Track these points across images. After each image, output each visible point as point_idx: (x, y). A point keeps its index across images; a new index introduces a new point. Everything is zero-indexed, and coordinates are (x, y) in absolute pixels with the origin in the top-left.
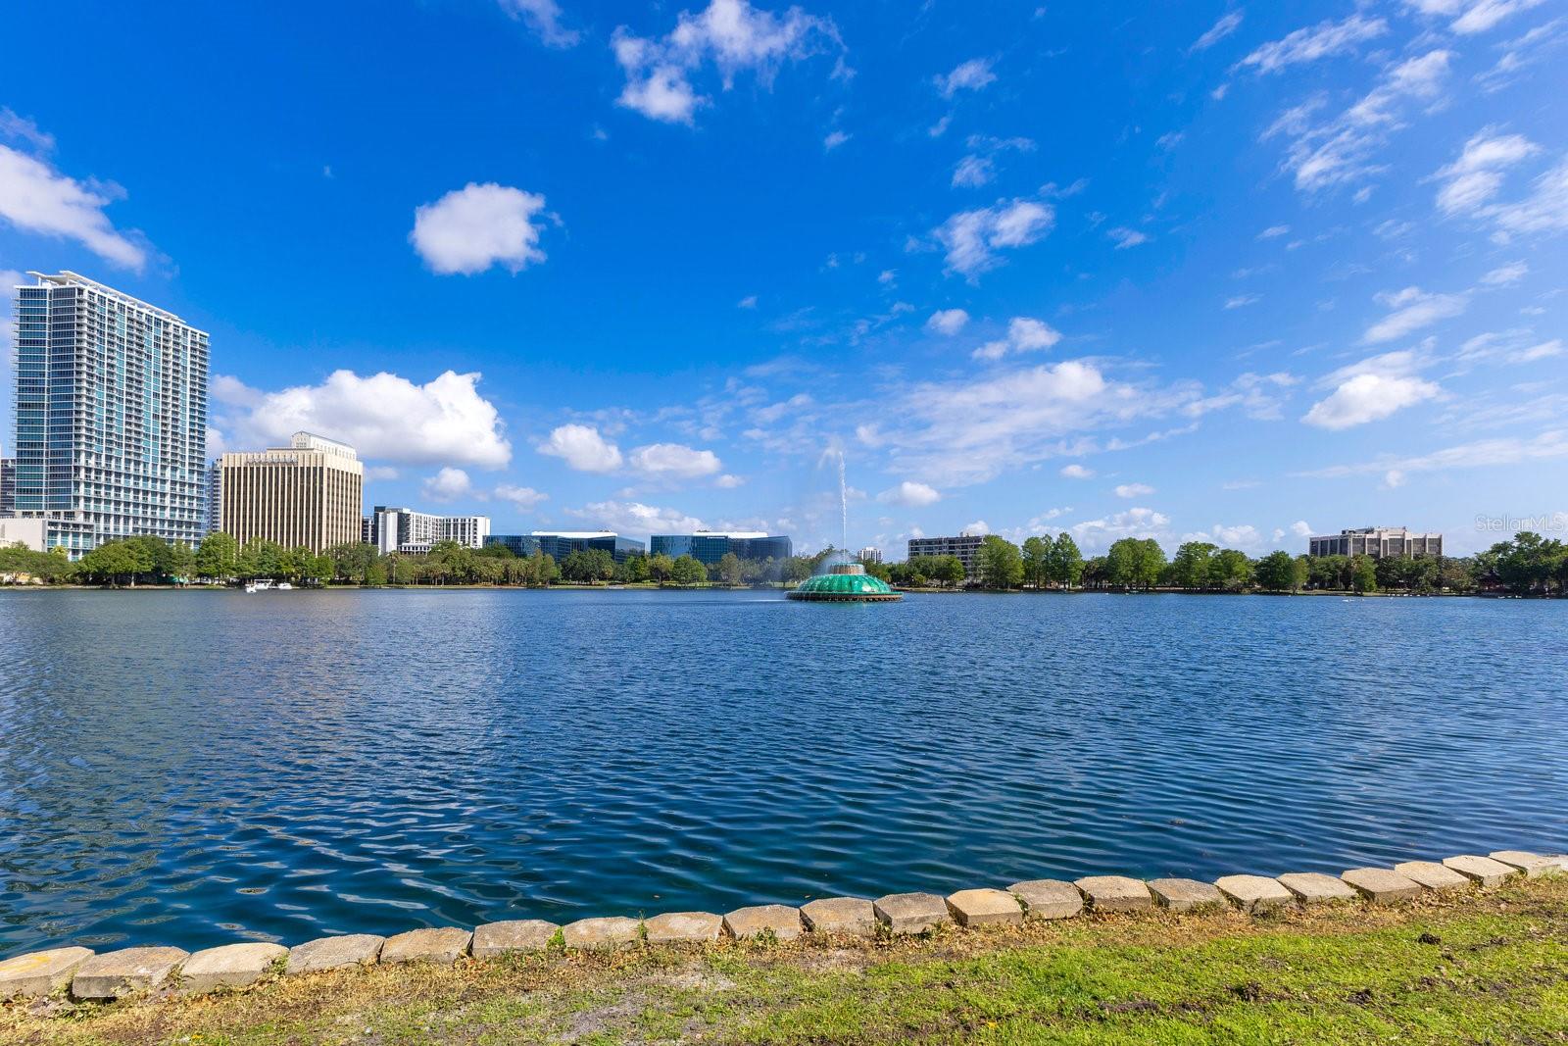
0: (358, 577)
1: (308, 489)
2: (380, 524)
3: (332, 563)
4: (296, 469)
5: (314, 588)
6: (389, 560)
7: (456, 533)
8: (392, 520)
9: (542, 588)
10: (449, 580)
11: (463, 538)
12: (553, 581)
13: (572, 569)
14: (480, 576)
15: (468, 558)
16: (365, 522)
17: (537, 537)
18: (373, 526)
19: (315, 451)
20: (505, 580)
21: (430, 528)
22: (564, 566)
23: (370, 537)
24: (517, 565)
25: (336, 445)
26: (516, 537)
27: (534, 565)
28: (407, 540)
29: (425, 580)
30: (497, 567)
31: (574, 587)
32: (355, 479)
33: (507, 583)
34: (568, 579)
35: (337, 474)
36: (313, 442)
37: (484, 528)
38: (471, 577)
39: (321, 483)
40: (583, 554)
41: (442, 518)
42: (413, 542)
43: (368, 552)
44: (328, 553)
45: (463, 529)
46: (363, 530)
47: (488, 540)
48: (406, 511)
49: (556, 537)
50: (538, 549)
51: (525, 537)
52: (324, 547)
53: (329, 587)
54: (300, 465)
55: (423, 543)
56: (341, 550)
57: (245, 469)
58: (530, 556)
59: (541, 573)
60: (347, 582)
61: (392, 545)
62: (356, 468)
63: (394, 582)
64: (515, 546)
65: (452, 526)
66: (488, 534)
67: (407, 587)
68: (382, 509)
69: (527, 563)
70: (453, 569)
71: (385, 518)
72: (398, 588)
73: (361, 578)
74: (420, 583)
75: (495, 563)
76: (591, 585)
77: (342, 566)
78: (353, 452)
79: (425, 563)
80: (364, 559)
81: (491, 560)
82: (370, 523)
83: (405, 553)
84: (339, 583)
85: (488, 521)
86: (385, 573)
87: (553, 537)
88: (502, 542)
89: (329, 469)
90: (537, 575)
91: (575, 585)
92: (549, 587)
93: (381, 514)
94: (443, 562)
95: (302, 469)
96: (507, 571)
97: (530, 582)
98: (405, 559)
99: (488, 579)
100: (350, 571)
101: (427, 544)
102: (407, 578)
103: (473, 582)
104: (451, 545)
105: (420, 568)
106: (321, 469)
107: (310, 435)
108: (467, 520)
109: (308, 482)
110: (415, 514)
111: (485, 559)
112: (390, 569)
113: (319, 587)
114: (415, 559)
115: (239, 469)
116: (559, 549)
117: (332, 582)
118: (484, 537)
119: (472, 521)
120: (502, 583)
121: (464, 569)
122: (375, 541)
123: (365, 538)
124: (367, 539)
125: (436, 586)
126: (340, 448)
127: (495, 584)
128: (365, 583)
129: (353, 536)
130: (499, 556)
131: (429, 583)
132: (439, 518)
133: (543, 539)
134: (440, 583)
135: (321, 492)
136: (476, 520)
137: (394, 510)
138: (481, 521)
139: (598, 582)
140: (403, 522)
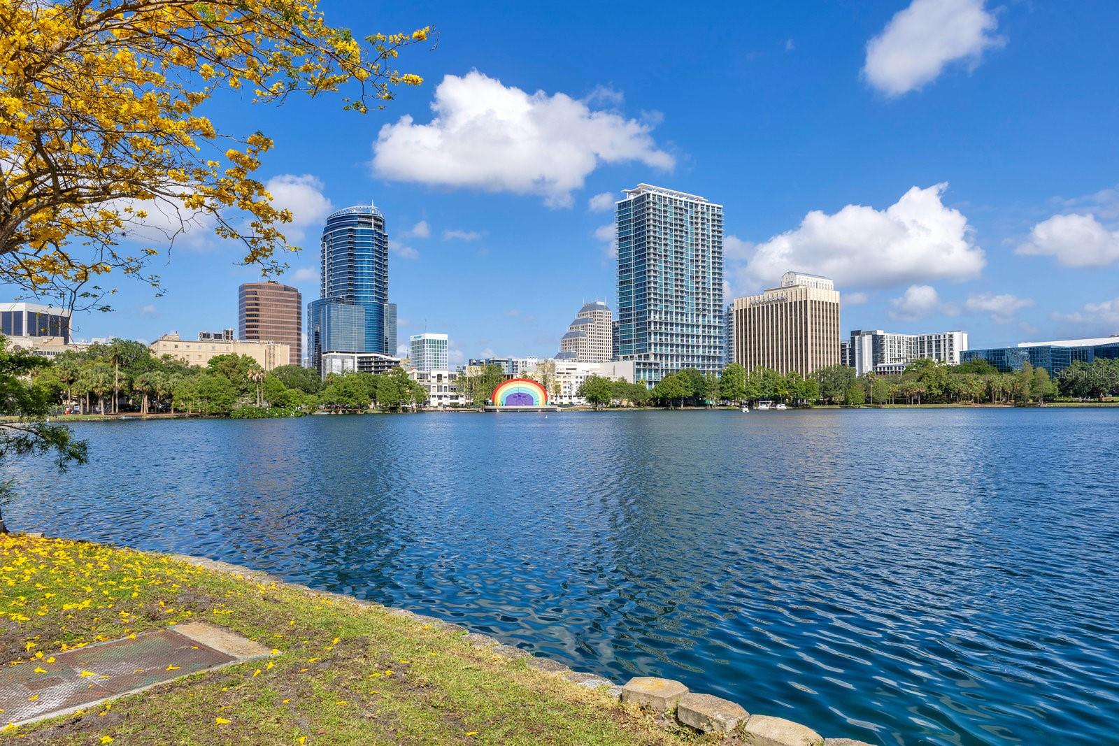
0: (839, 397)
1: (796, 321)
2: (857, 347)
3: (817, 385)
4: (786, 304)
5: (804, 408)
6: (867, 381)
7: (930, 350)
8: (867, 341)
9: (1033, 406)
10: (925, 399)
11: (938, 356)
12: (1048, 398)
13: (1073, 383)
14: (958, 394)
15: (944, 375)
16: (843, 346)
17: (1024, 349)
18: (850, 350)
19: (800, 287)
20: (988, 397)
21: (903, 347)
22: (1061, 380)
23: (848, 359)
24: (1001, 381)
25: (817, 279)
26: (998, 351)
27: (1023, 380)
28: (882, 361)
29: (901, 399)
30: (978, 384)
31: (1077, 404)
32: (832, 308)
33: (990, 400)
34: (1068, 395)
35: (820, 306)
36: (799, 279)
37: (961, 342)
38: (949, 395)
39: (806, 314)
40: (1087, 365)
41: (915, 336)
42: (887, 362)
43: (847, 374)
44: (813, 376)
45: (938, 346)
46: (842, 354)
47: (965, 356)
48: (880, 333)
49: (1049, 347)
50: (1027, 363)
51: (1010, 349)
52: (810, 371)
53: (816, 407)
54: (789, 301)
55: (897, 363)
56: (823, 374)
57: (750, 309)
58: (1017, 370)
59: (1031, 389)
60: (831, 403)
61: (868, 366)
62: (833, 297)
63: (872, 402)
64: (998, 360)
65: (926, 344)
66: (966, 349)
67: (884, 406)
68: (858, 333)
69: (1013, 378)
70: (929, 387)
71: (861, 341)
72: (875, 408)
73: (842, 398)
74: (897, 402)
75: (976, 379)
76: (1100, 401)
77: (826, 388)
78: (831, 283)
79: (901, 382)
80: (844, 381)
81: (970, 377)
82: (848, 347)
83: (881, 373)
84: (823, 403)
85: (965, 336)
86: (863, 393)
87: (1045, 347)
88: (982, 357)
89: (811, 301)
90: (1027, 392)
91: (1078, 401)
92: (1042, 405)
93: (857, 338)
94: (918, 381)
95: (791, 303)
96: (989, 388)
97: (1018, 400)
98: (881, 380)
99: (968, 397)
100: (832, 392)
101: (901, 363)
102: (883, 398)
103: (952, 401)
104: (926, 364)
105: (896, 388)
106: (806, 302)
107: (795, 273)
108: (942, 338)
109: (796, 316)
110: (888, 335)
111: (963, 376)
112: (867, 389)
113: (807, 407)
114: (891, 379)
115: (746, 310)
116: (1053, 360)
117: (818, 403)
118: (961, 352)
119: (947, 337)
120: (984, 401)
121: (940, 387)
122: (853, 363)
123: (844, 362)
124: (845, 362)
125: (913, 406)
126: (820, 280)
127: (976, 402)
128: (845, 403)
129: (833, 360)
130: (979, 372)
131: (905, 402)
132: (913, 336)
133: (1032, 351)
134: (916, 402)
135: (806, 323)
136: (951, 336)
137: (868, 333)
138: (956, 335)
139: (1110, 398)
140: (877, 343)
